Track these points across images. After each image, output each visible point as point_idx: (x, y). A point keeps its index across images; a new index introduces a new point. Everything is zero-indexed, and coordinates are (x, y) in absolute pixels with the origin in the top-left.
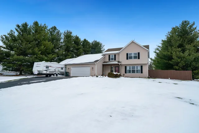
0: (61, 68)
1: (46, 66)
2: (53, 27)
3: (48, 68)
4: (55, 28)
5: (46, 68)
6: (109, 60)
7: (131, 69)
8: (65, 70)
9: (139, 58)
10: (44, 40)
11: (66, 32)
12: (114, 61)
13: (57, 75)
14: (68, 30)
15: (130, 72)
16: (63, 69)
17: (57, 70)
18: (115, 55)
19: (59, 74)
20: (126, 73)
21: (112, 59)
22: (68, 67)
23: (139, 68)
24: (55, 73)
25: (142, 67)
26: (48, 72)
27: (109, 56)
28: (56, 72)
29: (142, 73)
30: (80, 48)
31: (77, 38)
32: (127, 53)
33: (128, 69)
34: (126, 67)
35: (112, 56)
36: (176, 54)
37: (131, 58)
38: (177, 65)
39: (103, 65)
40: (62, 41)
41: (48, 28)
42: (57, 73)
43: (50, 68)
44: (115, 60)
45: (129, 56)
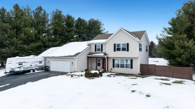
0: (38, 62)
1: (19, 63)
2: (38, 8)
3: (22, 64)
4: (40, 9)
5: (19, 65)
6: (96, 51)
7: (120, 63)
8: (45, 63)
9: (128, 50)
10: (25, 26)
11: (55, 11)
12: (100, 52)
13: (34, 71)
14: (58, 9)
15: (118, 67)
16: (41, 63)
17: (33, 65)
18: (102, 45)
19: (37, 69)
20: (114, 67)
21: (99, 50)
22: (48, 60)
23: (129, 62)
24: (31, 69)
25: (132, 61)
26: (22, 69)
27: (96, 46)
28: (33, 67)
29: (132, 68)
30: (72, 30)
31: (69, 17)
32: (115, 43)
33: (116, 62)
34: (114, 60)
35: (99, 45)
36: (179, 42)
37: (119, 49)
38: (180, 57)
39: (88, 58)
40: (49, 23)
41: (32, 10)
42: (34, 69)
43: (24, 64)
44: (102, 51)
45: (116, 47)
